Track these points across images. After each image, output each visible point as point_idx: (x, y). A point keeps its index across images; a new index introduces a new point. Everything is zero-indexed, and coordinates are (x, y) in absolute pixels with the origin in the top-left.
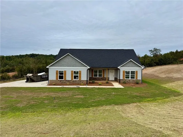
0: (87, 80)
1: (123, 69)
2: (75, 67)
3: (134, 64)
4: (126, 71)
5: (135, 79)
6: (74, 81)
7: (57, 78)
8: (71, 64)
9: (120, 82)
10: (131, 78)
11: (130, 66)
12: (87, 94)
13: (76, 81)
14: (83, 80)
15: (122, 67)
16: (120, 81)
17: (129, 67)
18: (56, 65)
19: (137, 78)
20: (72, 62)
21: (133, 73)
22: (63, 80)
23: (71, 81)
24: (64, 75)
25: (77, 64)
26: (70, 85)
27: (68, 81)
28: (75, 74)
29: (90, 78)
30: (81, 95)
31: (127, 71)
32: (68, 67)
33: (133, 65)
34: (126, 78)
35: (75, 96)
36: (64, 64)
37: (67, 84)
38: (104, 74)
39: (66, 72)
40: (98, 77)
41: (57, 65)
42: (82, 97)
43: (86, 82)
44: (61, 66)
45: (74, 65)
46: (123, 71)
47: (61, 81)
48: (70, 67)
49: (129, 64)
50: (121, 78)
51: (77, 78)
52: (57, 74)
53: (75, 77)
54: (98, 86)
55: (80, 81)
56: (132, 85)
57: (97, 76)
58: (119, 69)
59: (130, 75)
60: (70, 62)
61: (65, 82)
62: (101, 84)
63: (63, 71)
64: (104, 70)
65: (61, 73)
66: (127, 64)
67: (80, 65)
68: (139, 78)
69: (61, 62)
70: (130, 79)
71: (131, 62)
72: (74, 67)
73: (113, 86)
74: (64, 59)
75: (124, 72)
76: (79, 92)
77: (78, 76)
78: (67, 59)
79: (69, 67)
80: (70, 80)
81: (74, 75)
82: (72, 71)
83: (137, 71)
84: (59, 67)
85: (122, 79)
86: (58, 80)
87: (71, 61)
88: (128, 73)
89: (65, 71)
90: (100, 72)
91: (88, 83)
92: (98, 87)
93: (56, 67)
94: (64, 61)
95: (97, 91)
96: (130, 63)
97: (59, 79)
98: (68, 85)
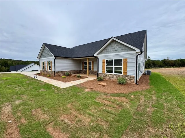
0: (55, 72)
1: (102, 57)
3: (120, 46)
5: (122, 74)
10: (115, 72)
19: (125, 73)
21: (118, 62)
23: (47, 72)
24: (44, 66)
31: (109, 59)
34: (108, 72)
37: (43, 74)
38: (93, 66)
39: (45, 62)
49: (111, 48)
50: (101, 71)
51: (50, 69)
52: (42, 64)
57: (87, 69)
58: (96, 57)
59: (114, 66)
64: (93, 62)
66: (109, 48)
70: (113, 73)
71: (114, 43)
72: (48, 57)
75: (104, 61)
81: (48, 66)
83: (126, 59)
85: (102, 73)
86: (43, 70)
90: (90, 64)
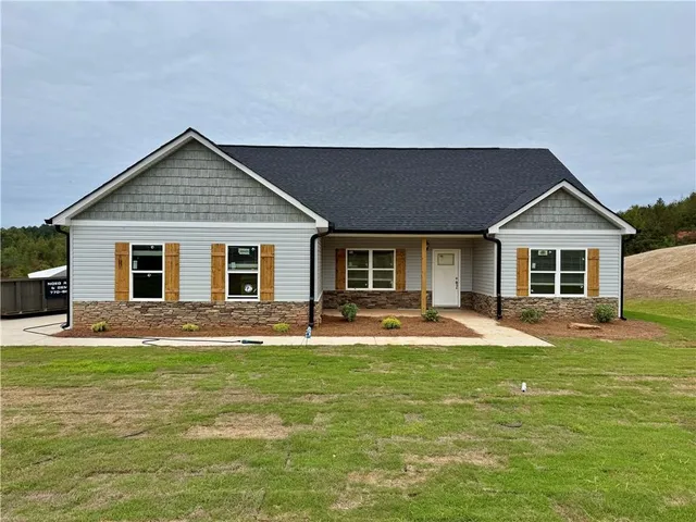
0: (312, 304)
1: (516, 239)
2: (235, 220)
3: (577, 211)
4: (535, 252)
5: (585, 295)
6: (227, 311)
7: (120, 291)
8: (212, 200)
9: (499, 311)
10: (564, 290)
11: (557, 219)
12: (316, 400)
13: (241, 308)
14: (285, 303)
15: (514, 227)
16: (499, 306)
17: (550, 228)
18: (113, 207)
19: (594, 290)
20: (217, 192)
21: (573, 259)
22: (162, 300)
23: (208, 311)
24: (163, 272)
25: (247, 201)
26: (202, 331)
27: (195, 307)
28: (233, 265)
29: (325, 294)
30: (262, 411)
31: (543, 247)
32: (190, 220)
33: (575, 218)
34: (536, 290)
35: (207, 421)
36: (163, 199)
37: (185, 326)
38: (401, 271)
39: (177, 250)
40: (370, 288)
41: (122, 207)
42: (269, 431)
43: (305, 312)
44: (144, 215)
45: (230, 209)
46: (519, 250)
47: (145, 308)
48: (206, 219)
49: (550, 211)
50: (509, 290)
51: (249, 288)
52: (120, 263)
53: (237, 285)
54: (379, 335)
55: (271, 307)
56: (582, 328)
57: (365, 284)
58: (493, 239)
59: (558, 272)
60: (207, 191)
61: (174, 316)
62: (398, 322)
63: (159, 248)
64: (402, 253)
65: (148, 259)
66: (542, 211)
67: (265, 209)
68: (609, 289)
69: (150, 190)
70: (558, 294)
71: (561, 197)
72: (227, 220)
73: (470, 334)
74: (164, 172)
75: (521, 255)
76: (252, 386)
77: (252, 279)
78: (186, 173)
79: (198, 219)
80: (201, 305)
81: (227, 272)
82: (217, 247)
83: (596, 252)
84: (132, 219)
85: (515, 296)
86: (130, 305)
87: (212, 182)
88: (544, 260)
89: (175, 250)
90: (382, 258)
91: (317, 317)
92: (382, 341)
93: (114, 218)
94: (169, 181)
95: (383, 369)
96: (557, 204)
97: (132, 299)
98: (189, 332)
